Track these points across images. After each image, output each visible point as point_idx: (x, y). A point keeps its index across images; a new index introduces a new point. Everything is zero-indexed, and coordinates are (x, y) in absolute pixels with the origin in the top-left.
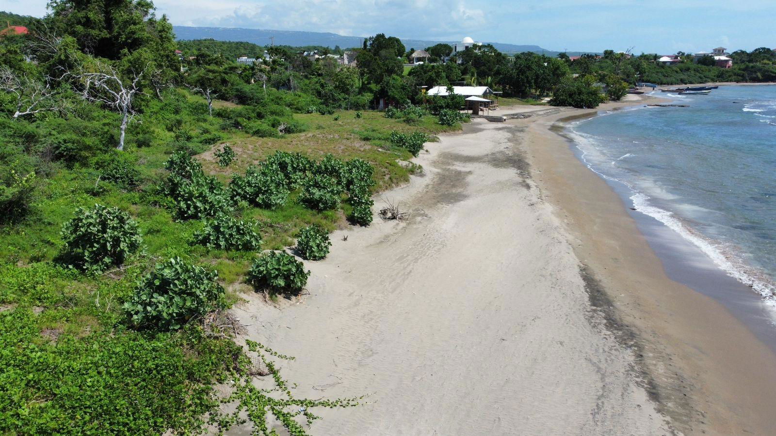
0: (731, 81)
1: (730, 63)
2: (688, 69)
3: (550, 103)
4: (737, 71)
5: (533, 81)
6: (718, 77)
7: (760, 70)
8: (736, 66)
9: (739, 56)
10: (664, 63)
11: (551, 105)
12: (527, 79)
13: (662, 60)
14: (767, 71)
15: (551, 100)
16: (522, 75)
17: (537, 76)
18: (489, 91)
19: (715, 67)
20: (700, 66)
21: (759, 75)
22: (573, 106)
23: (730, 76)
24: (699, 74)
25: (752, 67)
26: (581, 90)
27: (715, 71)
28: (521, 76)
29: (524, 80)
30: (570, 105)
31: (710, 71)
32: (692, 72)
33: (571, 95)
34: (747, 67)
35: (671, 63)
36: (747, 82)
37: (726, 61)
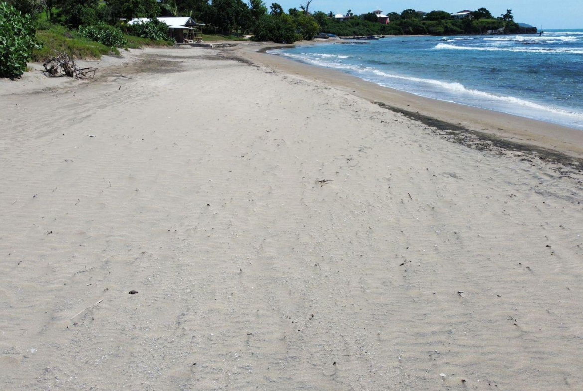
0: (391, 34)
1: (388, 19)
2: (358, 24)
3: (251, 39)
4: (394, 26)
5: (233, 18)
6: (381, 30)
7: (411, 25)
8: (393, 23)
9: (393, 16)
10: (340, 19)
11: (253, 41)
12: (228, 16)
13: (337, 16)
14: (416, 26)
15: (252, 37)
16: (223, 12)
17: (237, 14)
18: (192, 21)
19: (377, 24)
20: (366, 21)
21: (410, 29)
22: (273, 41)
23: (390, 30)
24: (366, 29)
25: (405, 23)
26: (279, 26)
27: (378, 26)
28: (221, 13)
29: (225, 17)
30: (270, 40)
31: (374, 26)
32: (361, 26)
33: (270, 31)
34: (401, 23)
35: (345, 19)
36: (402, 35)
37: (385, 19)
